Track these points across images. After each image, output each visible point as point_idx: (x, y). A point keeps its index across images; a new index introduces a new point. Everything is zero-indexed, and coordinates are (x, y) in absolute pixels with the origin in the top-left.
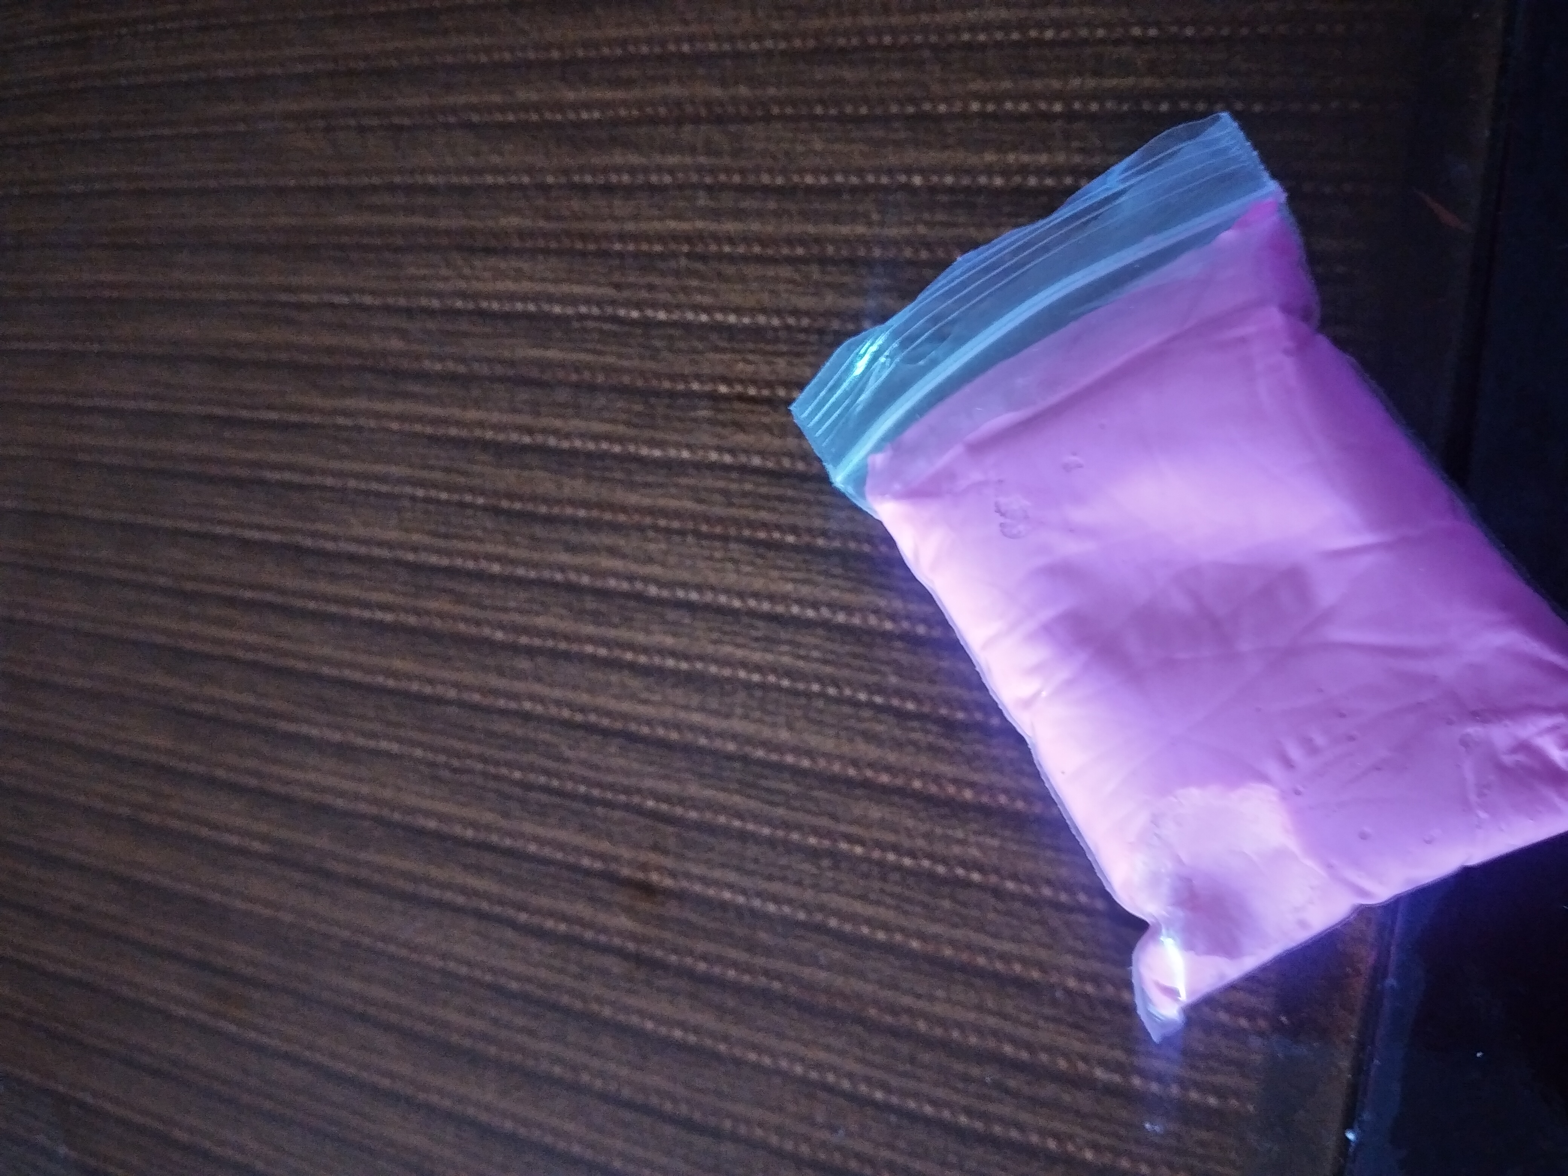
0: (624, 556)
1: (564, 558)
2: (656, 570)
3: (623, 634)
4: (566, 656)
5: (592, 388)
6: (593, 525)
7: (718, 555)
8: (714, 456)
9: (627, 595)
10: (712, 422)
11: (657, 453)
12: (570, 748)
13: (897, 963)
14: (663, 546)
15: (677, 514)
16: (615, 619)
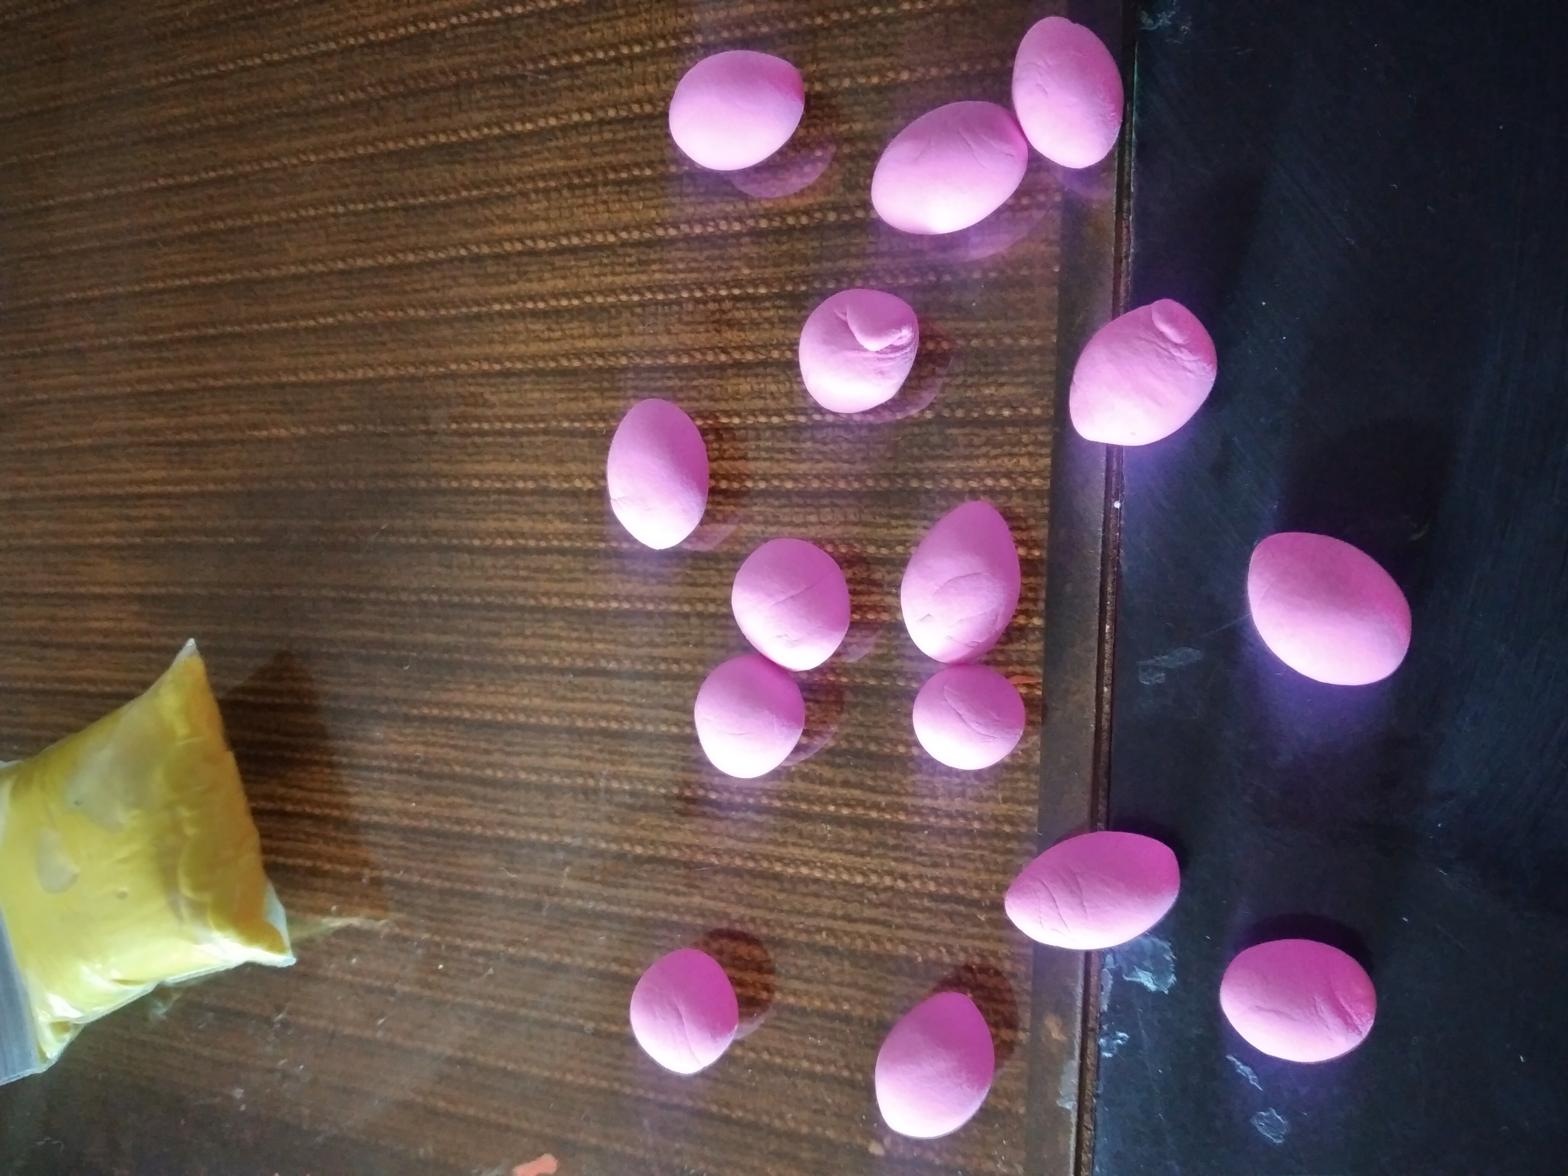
0: (514, 221)
1: (466, 234)
2: (542, 226)
3: (524, 287)
4: (478, 317)
5: (470, 85)
6: (483, 201)
7: (590, 200)
8: (576, 117)
9: (520, 254)
10: (570, 88)
11: (529, 126)
12: (493, 393)
13: (777, 503)
14: (545, 204)
15: (552, 174)
16: (513, 277)
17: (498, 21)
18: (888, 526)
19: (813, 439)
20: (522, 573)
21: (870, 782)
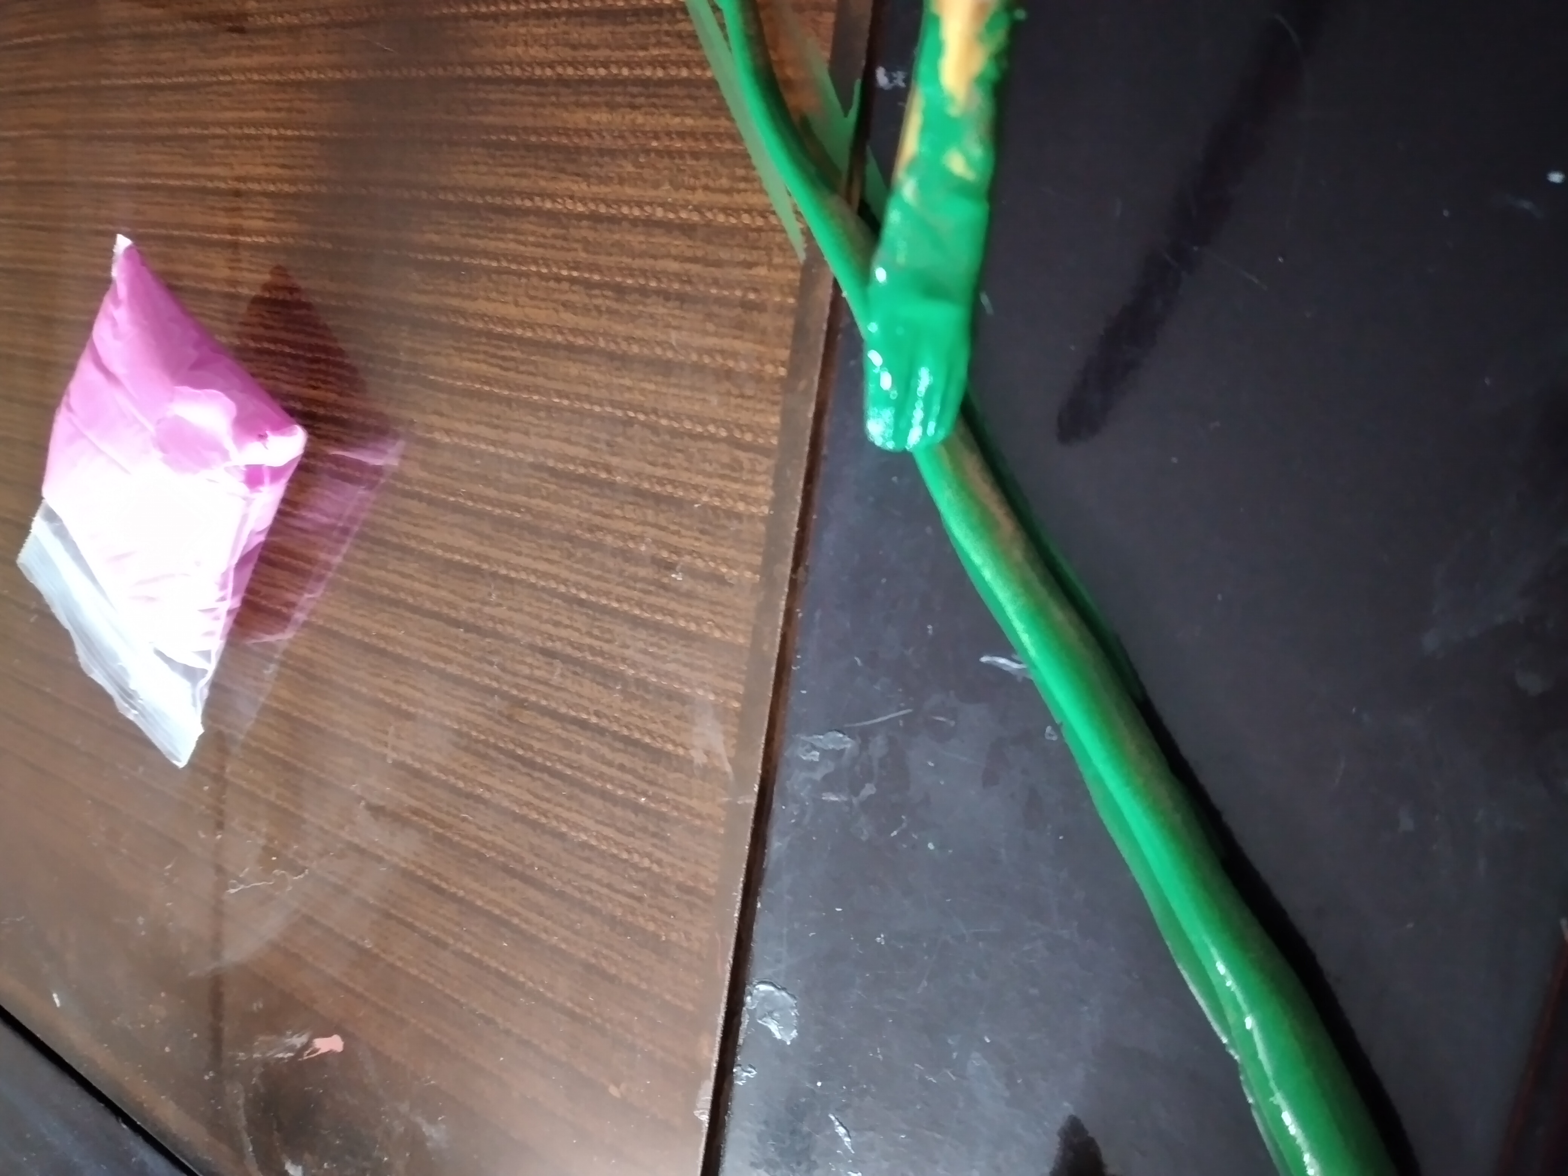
7: (464, 159)
13: (591, 491)
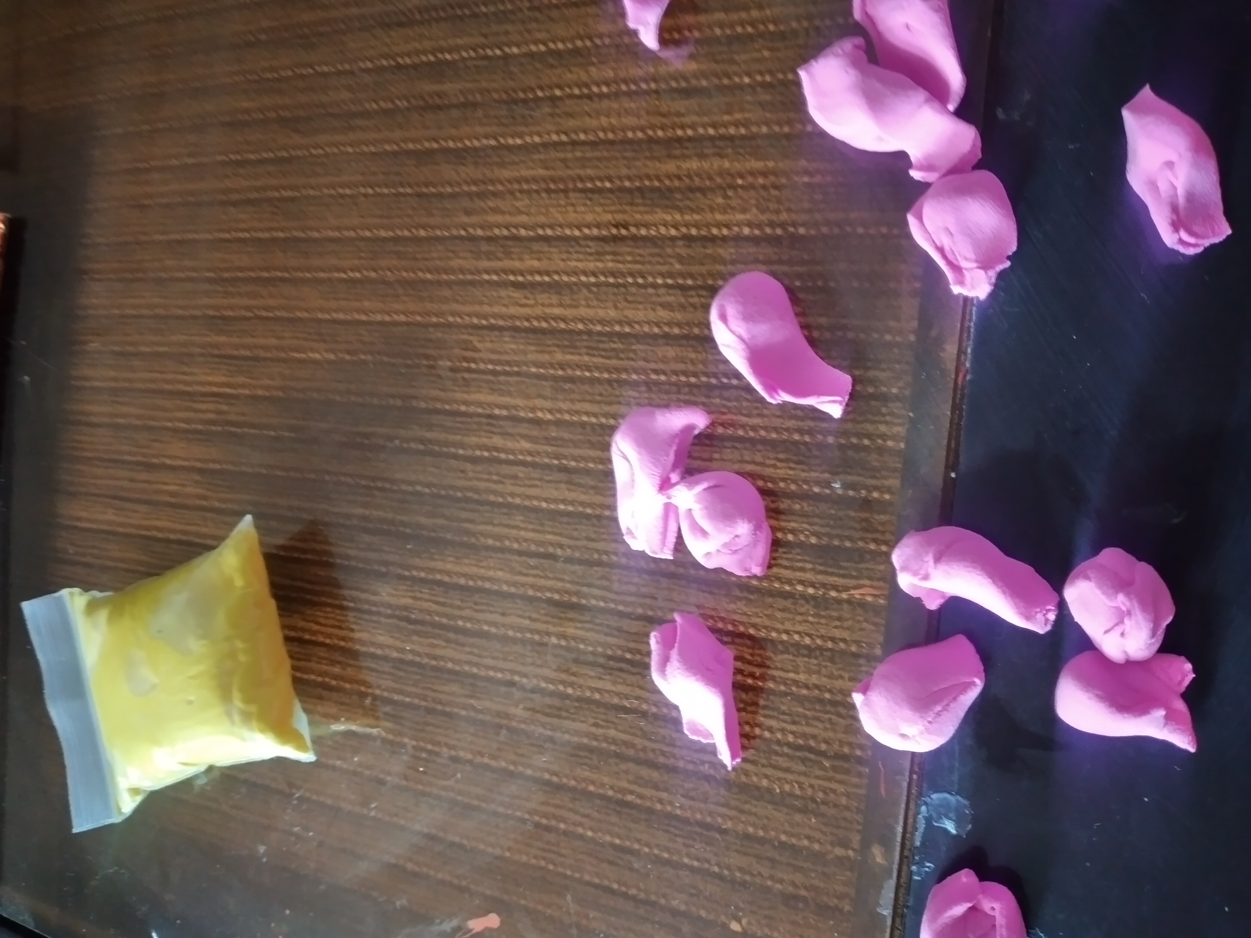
0: (503, 213)
1: (466, 219)
2: (524, 219)
3: (507, 264)
4: (472, 283)
5: (474, 105)
6: (481, 195)
7: (562, 202)
8: (555, 138)
9: (506, 238)
10: (552, 115)
11: (519, 141)
12: (479, 341)
14: (527, 202)
15: (535, 180)
16: (500, 255)
17: (499, 58)
18: (774, 466)
19: (721, 397)
20: (495, 478)
21: (749, 657)
